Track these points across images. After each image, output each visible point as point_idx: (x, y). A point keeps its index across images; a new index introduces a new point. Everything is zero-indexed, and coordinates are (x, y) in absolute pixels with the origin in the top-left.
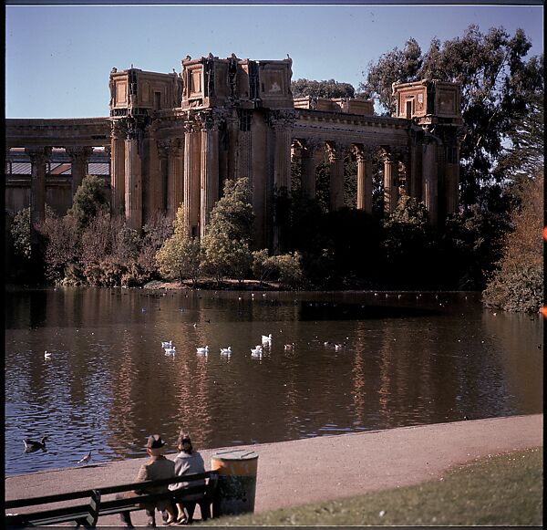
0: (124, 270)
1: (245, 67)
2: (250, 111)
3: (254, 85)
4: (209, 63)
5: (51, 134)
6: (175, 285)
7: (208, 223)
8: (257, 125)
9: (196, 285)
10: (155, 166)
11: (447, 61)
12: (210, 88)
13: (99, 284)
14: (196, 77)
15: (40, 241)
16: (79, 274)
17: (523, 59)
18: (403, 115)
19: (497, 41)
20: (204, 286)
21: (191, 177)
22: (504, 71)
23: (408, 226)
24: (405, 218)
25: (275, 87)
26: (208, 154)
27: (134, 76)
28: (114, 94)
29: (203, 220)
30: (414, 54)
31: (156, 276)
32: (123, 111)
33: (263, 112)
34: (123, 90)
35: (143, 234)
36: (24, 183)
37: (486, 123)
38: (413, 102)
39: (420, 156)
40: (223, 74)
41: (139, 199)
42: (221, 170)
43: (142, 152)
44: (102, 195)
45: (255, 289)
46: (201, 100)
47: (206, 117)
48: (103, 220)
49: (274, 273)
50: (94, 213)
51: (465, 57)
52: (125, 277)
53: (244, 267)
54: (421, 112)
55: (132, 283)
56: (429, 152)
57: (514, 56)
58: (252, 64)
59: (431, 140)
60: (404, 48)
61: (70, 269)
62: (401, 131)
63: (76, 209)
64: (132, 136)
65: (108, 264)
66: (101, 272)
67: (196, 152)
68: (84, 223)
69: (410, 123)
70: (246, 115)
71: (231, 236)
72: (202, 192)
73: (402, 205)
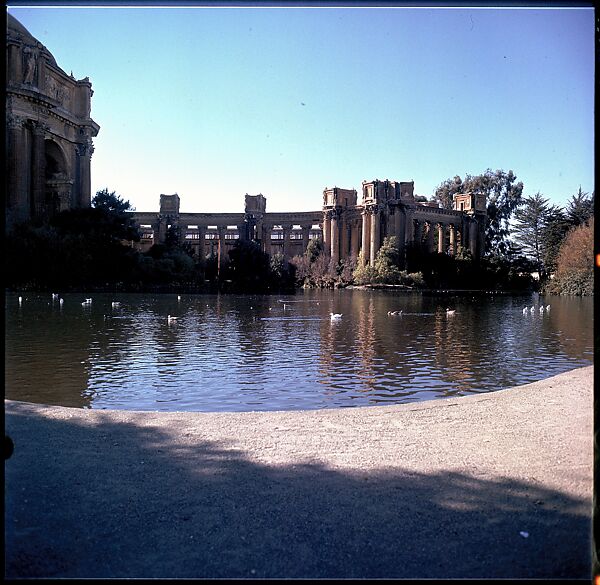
0: (335, 281)
1: (393, 185)
2: (395, 205)
3: (398, 193)
4: (376, 183)
5: (293, 219)
6: (360, 288)
7: (375, 257)
8: (397, 212)
9: (372, 287)
10: (345, 232)
11: (477, 184)
12: (377, 196)
13: (323, 287)
14: (369, 190)
15: (293, 268)
16: (313, 283)
17: (512, 184)
18: (459, 209)
19: (500, 176)
20: (375, 288)
21: (366, 237)
22: (504, 189)
23: (463, 261)
24: (461, 257)
25: (407, 194)
26: (375, 226)
27: (336, 190)
28: (326, 199)
29: (372, 257)
30: (459, 182)
31: (351, 283)
32: (331, 207)
33: (401, 206)
34: (330, 197)
35: (340, 264)
36: (279, 243)
37: (495, 213)
38: (464, 203)
39: (468, 229)
40: (382, 188)
41: (337, 247)
42: (381, 234)
43: (339, 226)
44: (320, 247)
45: (401, 288)
46: (372, 201)
47: (375, 208)
48: (321, 258)
49: (409, 281)
50: (317, 254)
51: (485, 183)
52: (336, 284)
53: (394, 279)
54: (468, 208)
55: (340, 286)
56: (473, 227)
57: (508, 184)
58: (396, 184)
59: (473, 221)
61: (308, 280)
62: (458, 217)
63: (308, 253)
64: (335, 218)
65: (328, 279)
66: (323, 282)
67: (369, 226)
68: (313, 260)
69: (463, 213)
70: (392, 207)
71: (389, 264)
72: (372, 244)
73: (459, 251)
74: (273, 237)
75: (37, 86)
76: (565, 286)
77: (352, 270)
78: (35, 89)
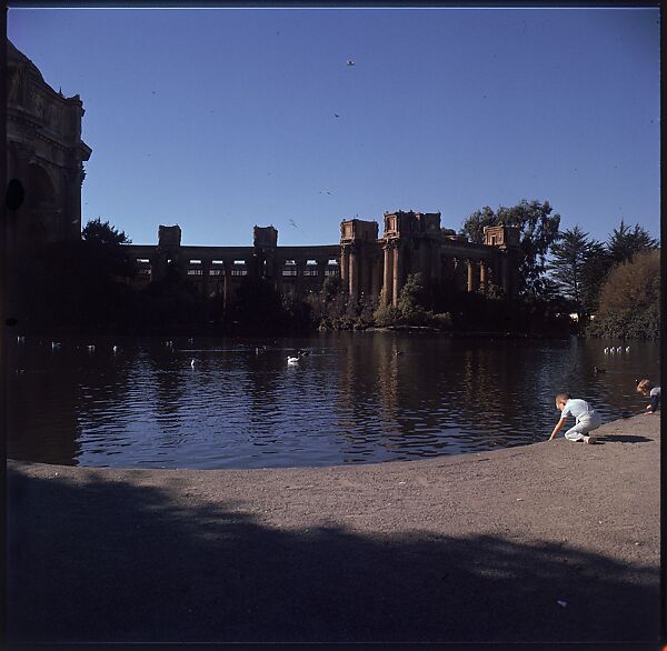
0: (354, 322)
1: (418, 216)
2: (420, 239)
3: (423, 226)
4: (400, 215)
5: (308, 253)
6: (381, 330)
7: (398, 297)
9: (396, 329)
10: (365, 269)
11: (511, 216)
12: (400, 228)
13: (340, 329)
14: (392, 222)
15: (308, 307)
16: (329, 325)
17: (548, 216)
18: (491, 244)
19: (535, 207)
20: (398, 330)
21: (388, 273)
22: (540, 222)
24: (494, 297)
25: (433, 227)
26: (398, 261)
27: (355, 222)
28: (344, 231)
29: (395, 296)
30: (491, 214)
31: (372, 324)
32: (350, 241)
33: (427, 240)
34: (349, 230)
35: (359, 304)
36: (292, 280)
37: (530, 248)
38: (495, 237)
39: (500, 265)
40: (405, 220)
42: (405, 269)
43: (358, 263)
44: (338, 285)
45: (427, 331)
46: (394, 234)
47: (397, 241)
49: (437, 322)
51: (520, 214)
52: (355, 326)
53: (420, 320)
54: (500, 242)
55: (358, 328)
56: (505, 263)
58: (421, 215)
59: (506, 256)
60: (482, 211)
61: (323, 322)
62: (489, 252)
64: (354, 253)
65: (345, 319)
66: (340, 323)
67: (391, 261)
68: (329, 299)
69: (494, 248)
70: (417, 241)
71: (414, 304)
72: (395, 281)
73: (491, 289)
74: (285, 273)
75: (21, 105)
76: (607, 329)
77: (373, 310)
78: (19, 108)
